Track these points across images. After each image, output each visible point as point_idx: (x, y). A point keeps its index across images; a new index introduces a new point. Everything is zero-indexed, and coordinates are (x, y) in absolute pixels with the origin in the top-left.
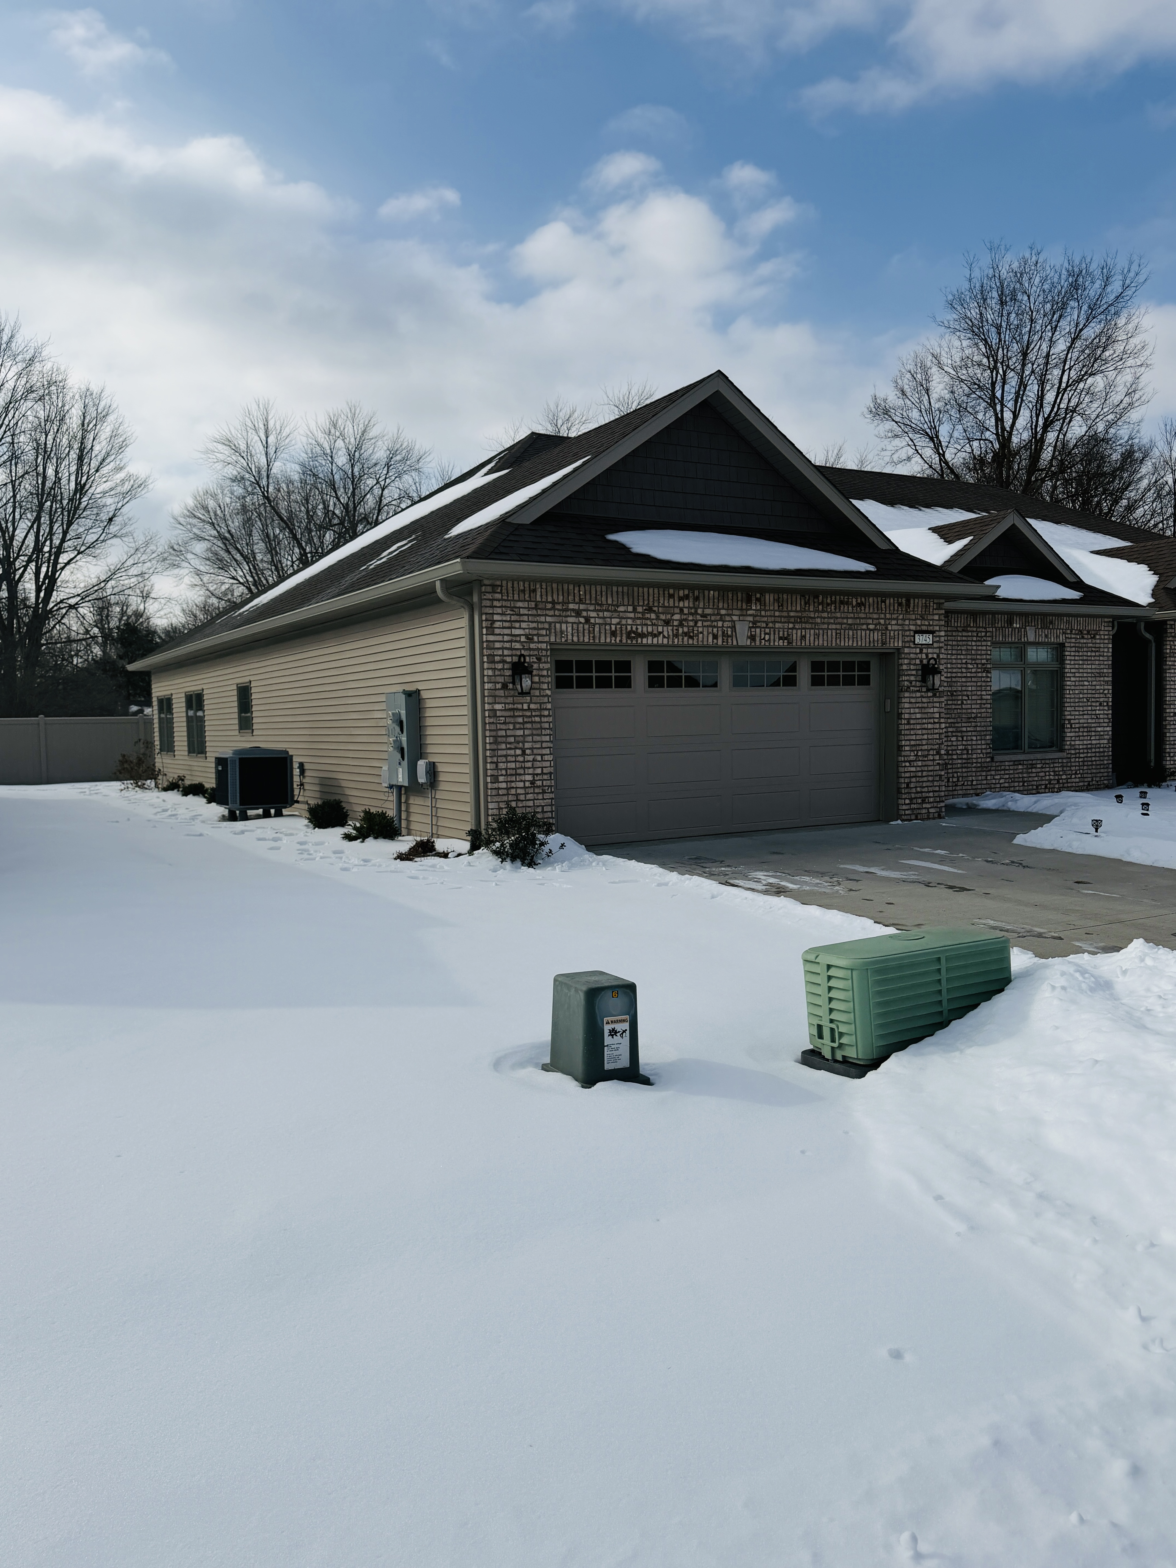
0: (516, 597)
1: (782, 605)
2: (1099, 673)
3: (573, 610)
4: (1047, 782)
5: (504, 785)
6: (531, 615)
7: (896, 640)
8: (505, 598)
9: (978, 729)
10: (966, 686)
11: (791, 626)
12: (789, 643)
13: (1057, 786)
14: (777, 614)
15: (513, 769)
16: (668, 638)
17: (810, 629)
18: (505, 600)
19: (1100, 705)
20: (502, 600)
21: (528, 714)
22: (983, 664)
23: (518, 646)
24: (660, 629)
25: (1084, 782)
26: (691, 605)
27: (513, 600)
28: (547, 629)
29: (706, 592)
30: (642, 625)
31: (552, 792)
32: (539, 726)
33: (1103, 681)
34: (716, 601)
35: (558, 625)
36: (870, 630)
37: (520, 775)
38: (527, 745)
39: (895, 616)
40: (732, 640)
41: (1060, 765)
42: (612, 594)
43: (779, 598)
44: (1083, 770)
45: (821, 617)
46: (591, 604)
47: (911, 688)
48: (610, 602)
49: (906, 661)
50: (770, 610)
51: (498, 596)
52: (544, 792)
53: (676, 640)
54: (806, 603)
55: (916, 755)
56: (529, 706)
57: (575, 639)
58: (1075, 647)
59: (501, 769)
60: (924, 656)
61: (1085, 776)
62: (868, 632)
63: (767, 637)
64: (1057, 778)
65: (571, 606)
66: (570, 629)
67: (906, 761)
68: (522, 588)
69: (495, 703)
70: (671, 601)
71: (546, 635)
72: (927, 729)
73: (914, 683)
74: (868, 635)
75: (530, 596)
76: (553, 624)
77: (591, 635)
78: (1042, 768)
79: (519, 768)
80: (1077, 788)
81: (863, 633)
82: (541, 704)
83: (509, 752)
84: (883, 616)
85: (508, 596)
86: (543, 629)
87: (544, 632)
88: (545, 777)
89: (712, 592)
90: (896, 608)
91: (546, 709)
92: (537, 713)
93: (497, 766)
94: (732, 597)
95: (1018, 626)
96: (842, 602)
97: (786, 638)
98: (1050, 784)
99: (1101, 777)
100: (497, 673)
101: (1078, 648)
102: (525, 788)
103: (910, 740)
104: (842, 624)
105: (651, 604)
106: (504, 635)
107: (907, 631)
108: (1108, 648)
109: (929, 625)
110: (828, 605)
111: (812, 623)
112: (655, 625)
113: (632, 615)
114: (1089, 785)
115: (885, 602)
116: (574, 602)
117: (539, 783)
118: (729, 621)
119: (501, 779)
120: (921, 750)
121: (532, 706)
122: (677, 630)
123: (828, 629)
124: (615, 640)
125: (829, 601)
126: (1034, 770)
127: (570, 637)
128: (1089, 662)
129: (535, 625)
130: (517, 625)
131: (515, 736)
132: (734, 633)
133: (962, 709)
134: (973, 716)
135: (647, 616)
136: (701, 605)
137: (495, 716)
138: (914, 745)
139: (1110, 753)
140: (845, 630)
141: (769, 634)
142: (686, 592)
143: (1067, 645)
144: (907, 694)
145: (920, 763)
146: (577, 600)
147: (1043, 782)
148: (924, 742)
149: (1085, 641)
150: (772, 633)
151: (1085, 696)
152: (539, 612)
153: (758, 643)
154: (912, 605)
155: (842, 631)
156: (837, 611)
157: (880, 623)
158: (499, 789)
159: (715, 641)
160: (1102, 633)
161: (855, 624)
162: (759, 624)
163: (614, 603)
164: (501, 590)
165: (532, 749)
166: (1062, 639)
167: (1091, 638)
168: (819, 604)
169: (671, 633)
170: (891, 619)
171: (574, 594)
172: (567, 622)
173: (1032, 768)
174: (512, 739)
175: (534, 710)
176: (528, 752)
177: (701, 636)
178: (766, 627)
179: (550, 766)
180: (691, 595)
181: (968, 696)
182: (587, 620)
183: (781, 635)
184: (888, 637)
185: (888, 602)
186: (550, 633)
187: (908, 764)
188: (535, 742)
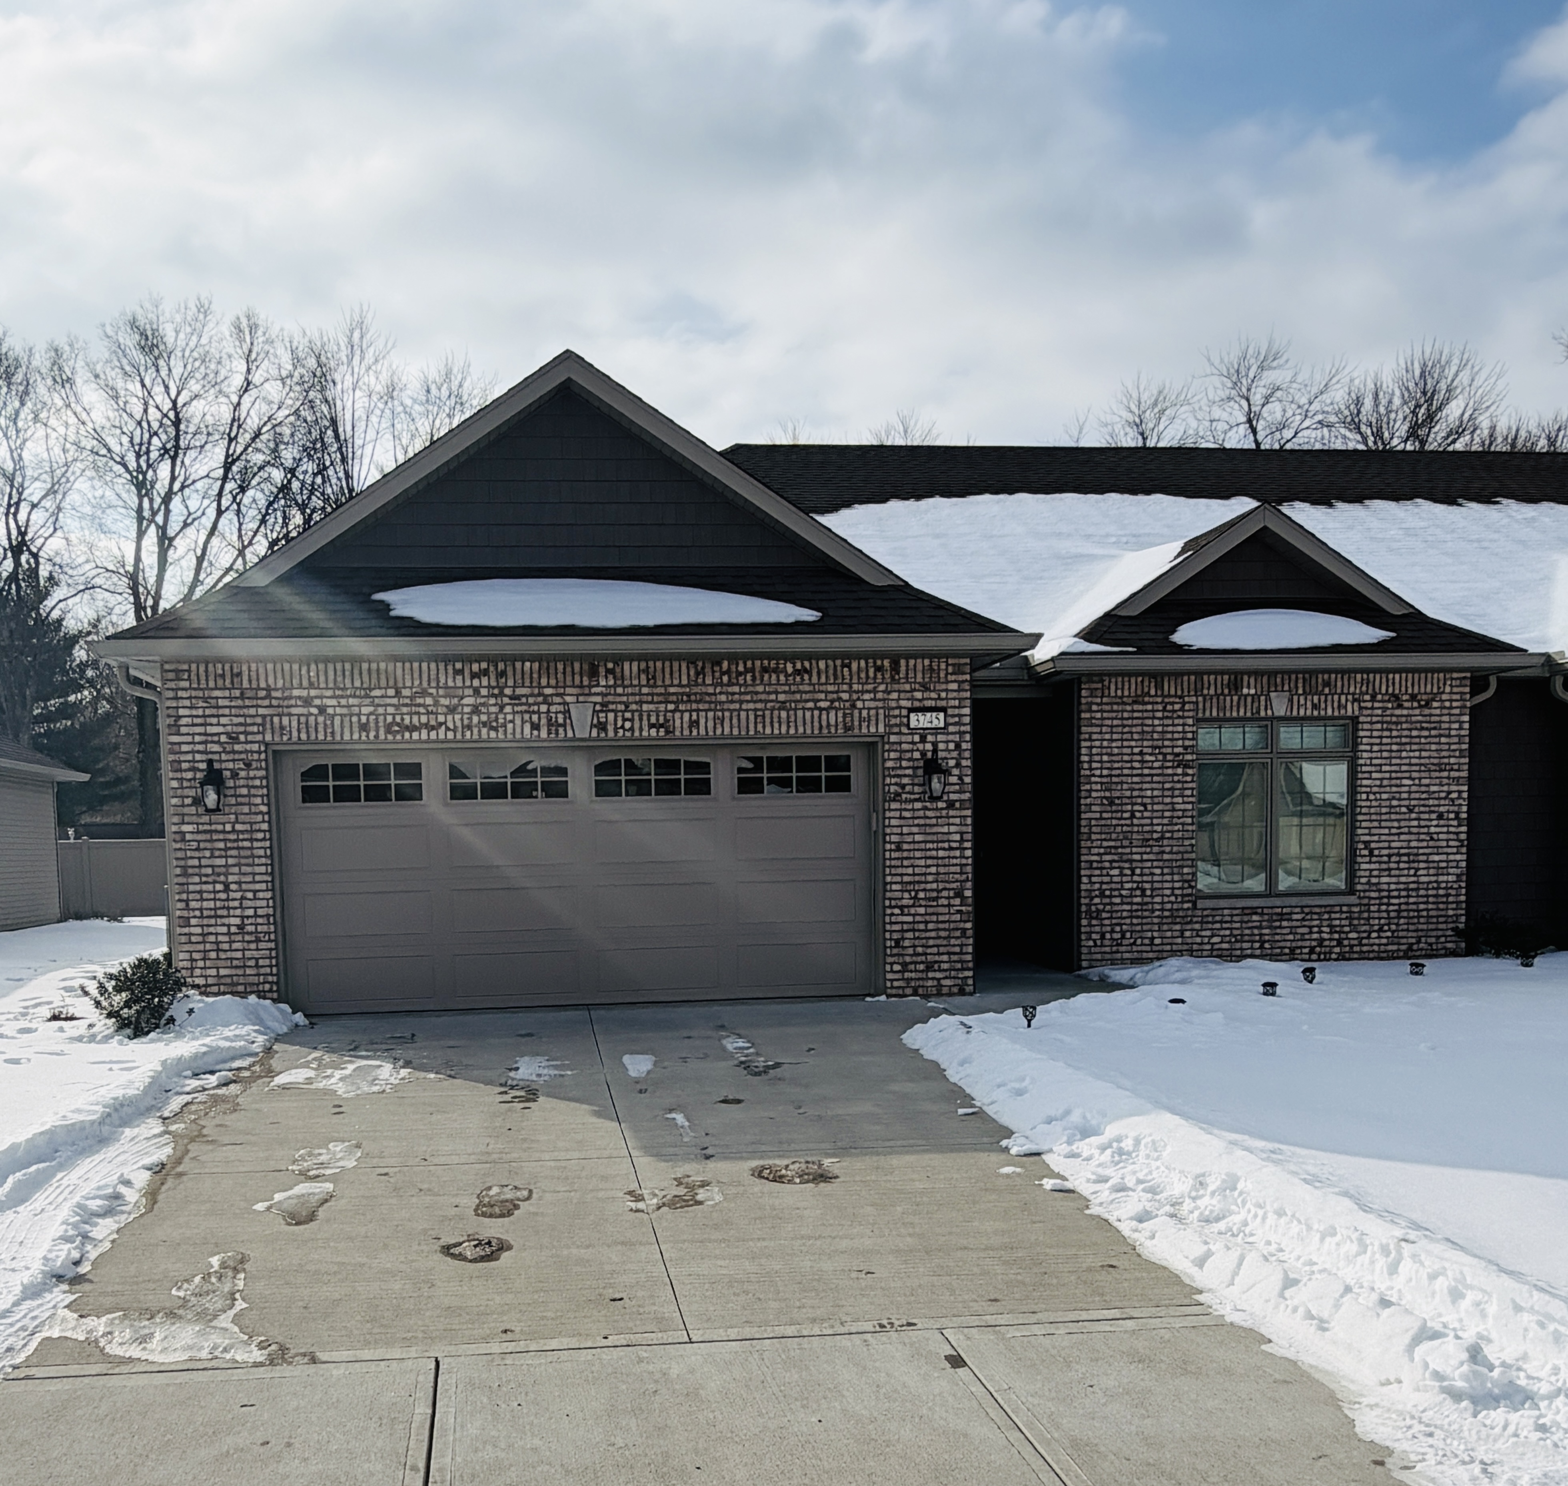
0: (212, 684)
1: (654, 677)
2: (1439, 764)
3: (300, 698)
4: (1314, 943)
5: (198, 930)
6: (234, 707)
7: (873, 722)
8: (195, 686)
9: (1166, 857)
10: (1141, 789)
11: (671, 707)
12: (667, 732)
13: (1337, 950)
14: (645, 690)
15: (211, 909)
16: (455, 731)
17: (706, 711)
18: (195, 689)
19: (1440, 816)
20: (190, 688)
21: (233, 837)
22: (1178, 755)
23: (216, 748)
24: (441, 718)
25: (1399, 944)
26: (493, 683)
27: (208, 688)
28: (259, 725)
29: (518, 665)
30: (411, 714)
31: (270, 941)
32: (249, 853)
33: (1448, 778)
34: (535, 676)
35: (276, 720)
36: (821, 709)
37: (222, 917)
38: (231, 878)
39: (870, 687)
40: (565, 730)
41: (1344, 916)
42: (361, 674)
43: (648, 667)
44: (1397, 924)
45: (727, 693)
46: (327, 688)
47: (904, 796)
48: (357, 684)
49: (893, 755)
50: (631, 685)
51: (186, 684)
52: (258, 940)
53: (468, 734)
54: (697, 674)
55: (915, 898)
56: (233, 827)
57: (304, 736)
58: (1382, 723)
59: (194, 910)
60: (929, 747)
61: (1401, 934)
62: (816, 713)
63: (628, 725)
64: (1336, 936)
65: (296, 693)
66: (294, 724)
67: (894, 907)
68: (220, 671)
69: (183, 823)
70: (459, 678)
71: (259, 733)
72: (937, 858)
73: (908, 788)
74: (816, 719)
75: (232, 683)
76: (268, 719)
77: (329, 730)
78: (1303, 919)
79: (220, 908)
80: (1385, 955)
81: (808, 714)
82: (251, 824)
83: (205, 887)
84: (845, 687)
85: (199, 684)
86: (253, 724)
87: (255, 729)
88: (260, 920)
89: (528, 664)
90: (871, 674)
91: (260, 831)
92: (246, 836)
93: (187, 905)
94: (564, 669)
95: (1253, 691)
96: (765, 670)
97: (662, 726)
98: (1321, 946)
99: (1438, 937)
100: (185, 784)
101: (1388, 725)
102: (229, 934)
103: (902, 875)
104: (766, 702)
105: (425, 684)
106: (193, 735)
107: (893, 709)
108: (1461, 723)
109: (939, 698)
110: (739, 674)
111: (710, 702)
112: (432, 713)
113: (395, 701)
114: (1410, 948)
115: (849, 666)
116: (301, 687)
117: (251, 928)
118: (559, 704)
119: (193, 921)
120: (924, 890)
121: (238, 827)
122: (470, 719)
123: (741, 709)
124: (367, 736)
125: (741, 668)
126: (1285, 924)
127: (295, 734)
128: (1414, 747)
129: (241, 720)
130: (214, 720)
131: (212, 866)
132: (568, 721)
133: (1132, 825)
134: (1155, 836)
135: (420, 701)
136: (510, 683)
137: (183, 840)
138: (910, 883)
139: (1463, 898)
140: (772, 710)
141: (631, 720)
142: (484, 665)
143: (1361, 719)
144: (894, 805)
145: (922, 910)
146: (305, 683)
147: (1307, 943)
148: (930, 878)
149: (1405, 712)
150: (636, 718)
151: (1406, 803)
152: (247, 702)
153: (611, 734)
154: (903, 669)
155: (768, 713)
156: (758, 682)
157: (840, 699)
158: (190, 934)
159: (535, 733)
160: (1444, 697)
161: (790, 701)
162: (611, 707)
163: (365, 686)
164: (189, 676)
165: (239, 883)
166: (1351, 709)
167: (1420, 707)
168: (723, 673)
169: (459, 724)
170: (863, 692)
171: (301, 675)
172: (290, 715)
173: (1281, 920)
174: (209, 871)
175: (242, 832)
176: (233, 887)
177: (510, 726)
178: (625, 711)
179: (268, 907)
180: (492, 669)
181: (1144, 805)
182: (322, 710)
183: (653, 720)
184: (856, 719)
185: (854, 666)
186: (264, 729)
187: (897, 911)
188: (244, 874)
